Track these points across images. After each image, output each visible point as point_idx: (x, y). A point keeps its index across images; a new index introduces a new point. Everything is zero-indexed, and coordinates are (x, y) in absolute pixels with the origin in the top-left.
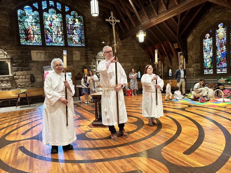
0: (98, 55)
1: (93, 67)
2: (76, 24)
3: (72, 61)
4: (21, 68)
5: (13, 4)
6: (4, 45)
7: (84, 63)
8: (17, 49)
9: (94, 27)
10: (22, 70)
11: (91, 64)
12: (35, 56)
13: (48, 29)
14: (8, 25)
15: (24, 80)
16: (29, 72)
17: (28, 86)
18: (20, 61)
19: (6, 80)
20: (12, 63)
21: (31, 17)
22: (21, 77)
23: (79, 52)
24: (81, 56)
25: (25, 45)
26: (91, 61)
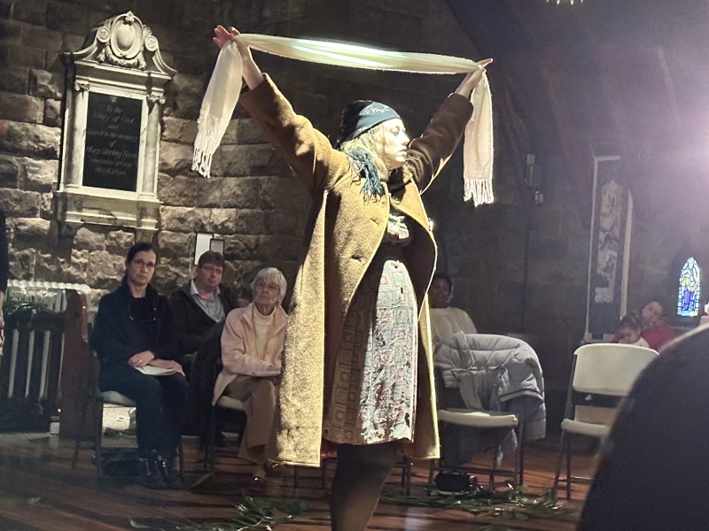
0: (94, 47)
1: (37, 139)
26: (32, 86)
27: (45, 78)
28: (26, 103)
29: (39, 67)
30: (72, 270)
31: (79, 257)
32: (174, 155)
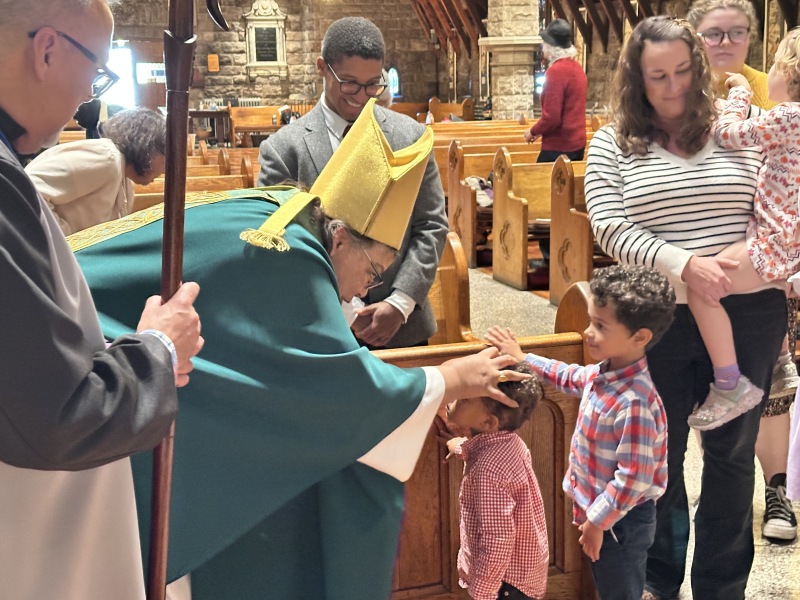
1: (237, 47)
7: (208, 36)
11: (229, 39)
24: (200, 11)
26: (232, 28)
27: (237, 25)
28: (231, 35)
29: (234, 20)
30: (256, 93)
31: (258, 88)
32: (292, 46)
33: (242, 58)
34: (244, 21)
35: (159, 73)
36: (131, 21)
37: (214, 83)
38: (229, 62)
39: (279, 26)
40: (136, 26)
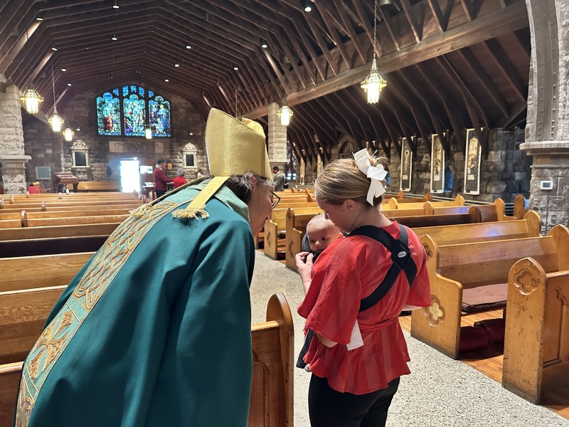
0: (185, 148)
1: (179, 161)
2: (160, 110)
3: (154, 154)
4: (98, 159)
5: (93, 93)
6: (83, 135)
7: (168, 156)
8: (95, 140)
9: (182, 114)
10: (99, 162)
11: (176, 158)
12: (113, 147)
13: (128, 118)
14: (87, 115)
15: (100, 173)
16: (106, 164)
17: (104, 179)
18: (97, 152)
19: (83, 172)
20: (90, 153)
21: (111, 104)
22: (97, 169)
23: (162, 144)
24: (165, 148)
25: (104, 135)
28: (177, 156)
29: (178, 152)
32: (199, 161)
33: (181, 165)
34: (182, 152)
35: (150, 170)
36: (139, 151)
37: (170, 173)
38: (176, 166)
39: (195, 154)
40: (140, 152)
